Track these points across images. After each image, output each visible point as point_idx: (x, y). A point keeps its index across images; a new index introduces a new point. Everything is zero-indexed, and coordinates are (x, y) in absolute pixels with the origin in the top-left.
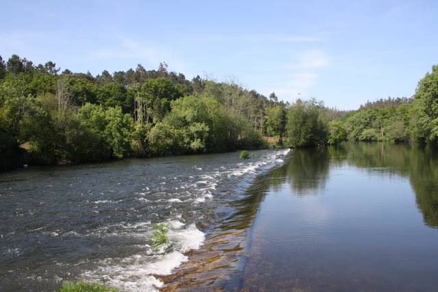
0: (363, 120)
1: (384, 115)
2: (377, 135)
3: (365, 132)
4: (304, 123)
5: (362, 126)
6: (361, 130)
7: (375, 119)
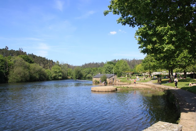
0: (87, 72)
1: (94, 70)
2: (92, 76)
3: (88, 75)
4: (78, 73)
5: (87, 73)
6: (87, 75)
7: (91, 71)
